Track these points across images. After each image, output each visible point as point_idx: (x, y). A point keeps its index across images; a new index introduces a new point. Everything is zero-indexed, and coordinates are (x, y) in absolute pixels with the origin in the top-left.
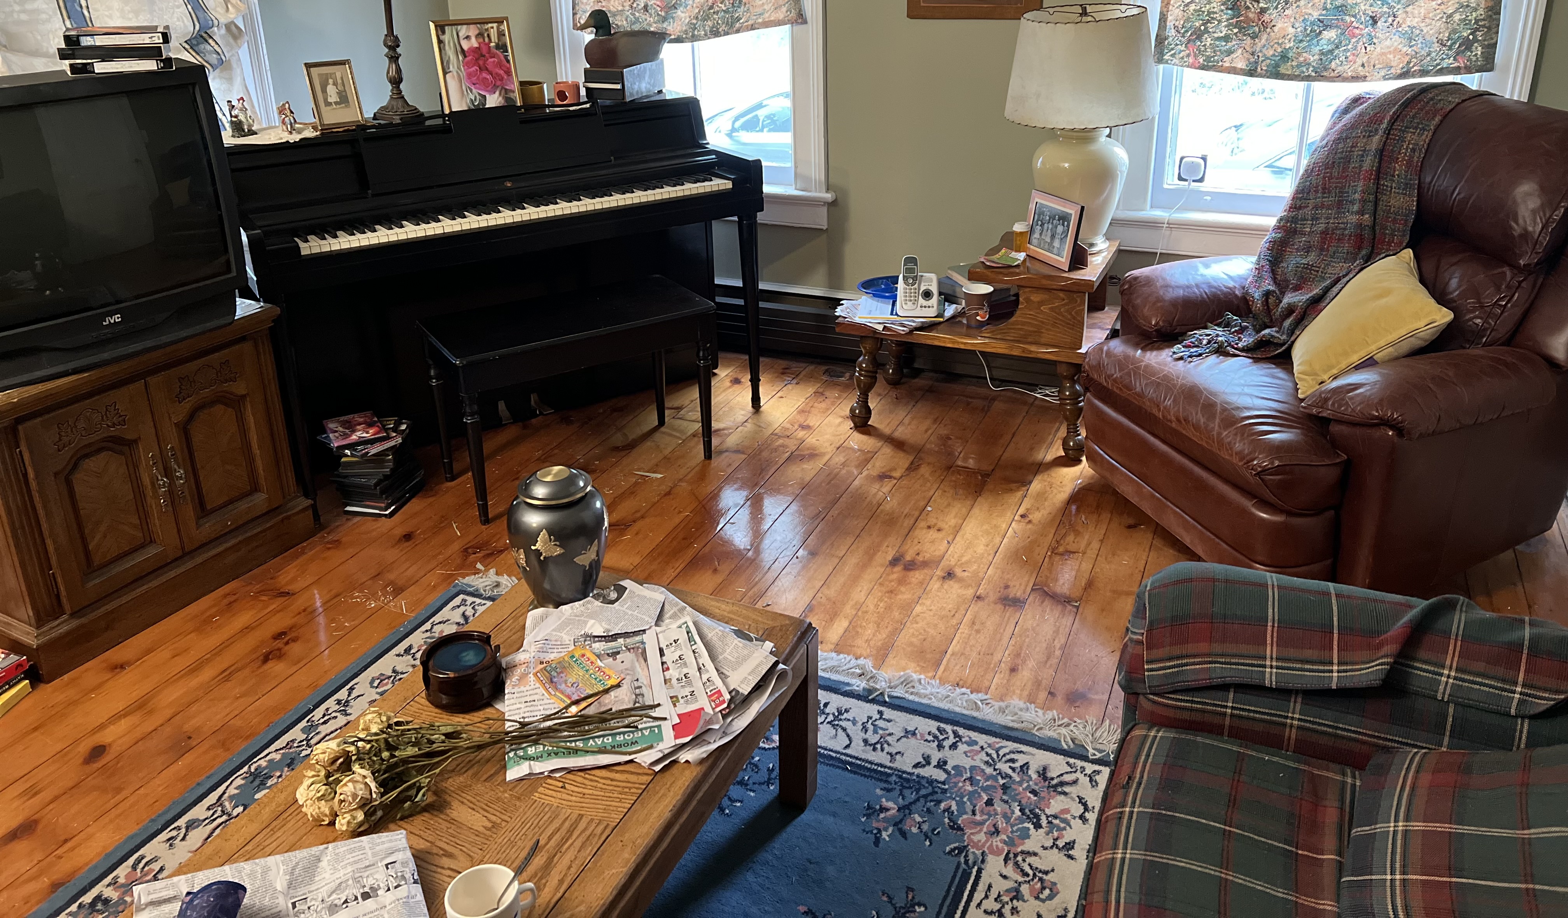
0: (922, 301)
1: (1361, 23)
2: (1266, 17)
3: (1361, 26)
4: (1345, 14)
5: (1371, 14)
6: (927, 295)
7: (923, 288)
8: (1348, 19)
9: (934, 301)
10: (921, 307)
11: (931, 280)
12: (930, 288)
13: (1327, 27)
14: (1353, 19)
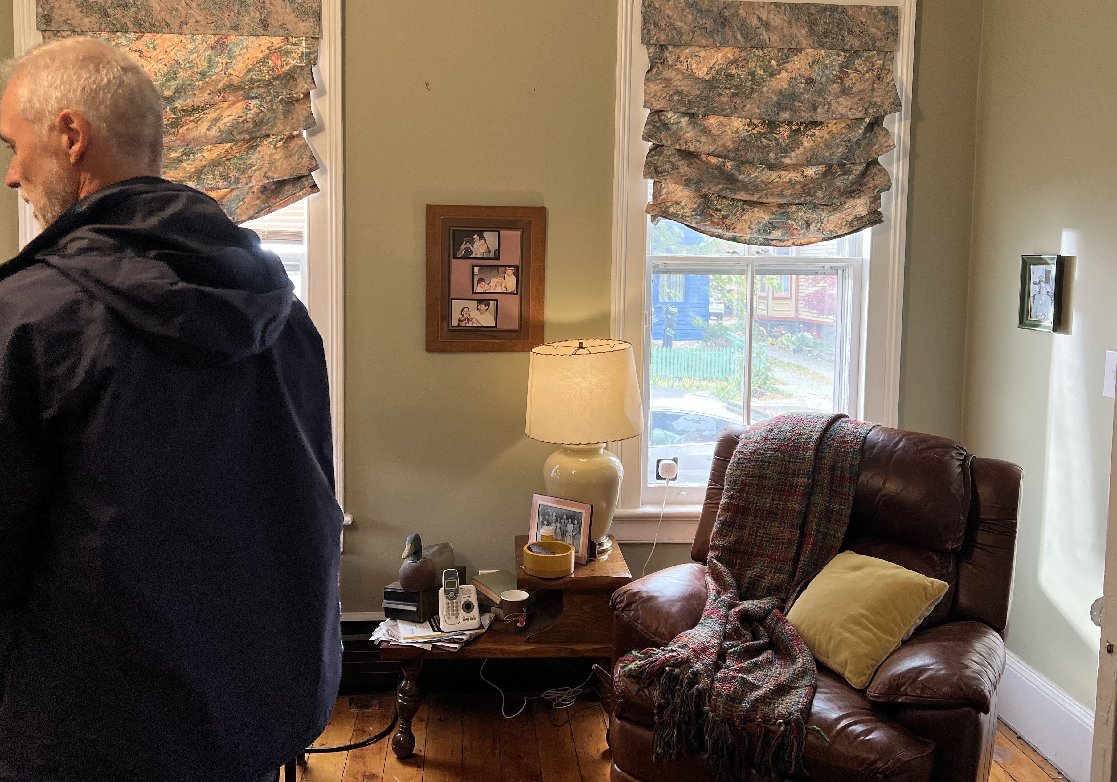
0: (463, 614)
1: (799, 226)
2: (728, 222)
3: (799, 228)
4: (788, 218)
5: (805, 219)
6: (468, 607)
7: (463, 601)
8: (790, 222)
9: (475, 612)
10: (464, 620)
11: (469, 591)
12: (470, 599)
13: (775, 228)
14: (794, 223)
